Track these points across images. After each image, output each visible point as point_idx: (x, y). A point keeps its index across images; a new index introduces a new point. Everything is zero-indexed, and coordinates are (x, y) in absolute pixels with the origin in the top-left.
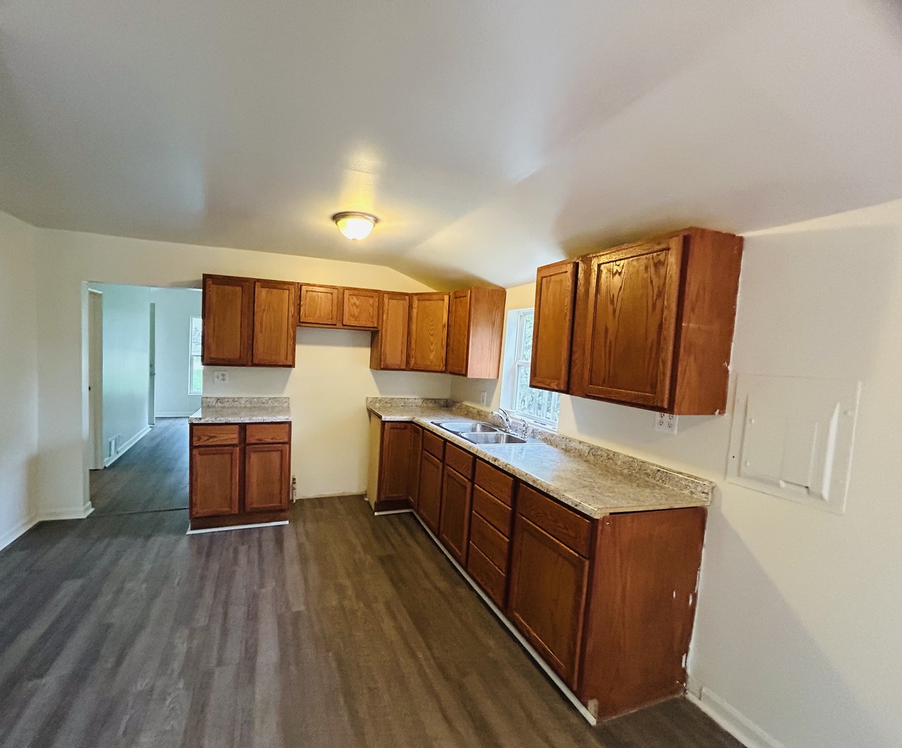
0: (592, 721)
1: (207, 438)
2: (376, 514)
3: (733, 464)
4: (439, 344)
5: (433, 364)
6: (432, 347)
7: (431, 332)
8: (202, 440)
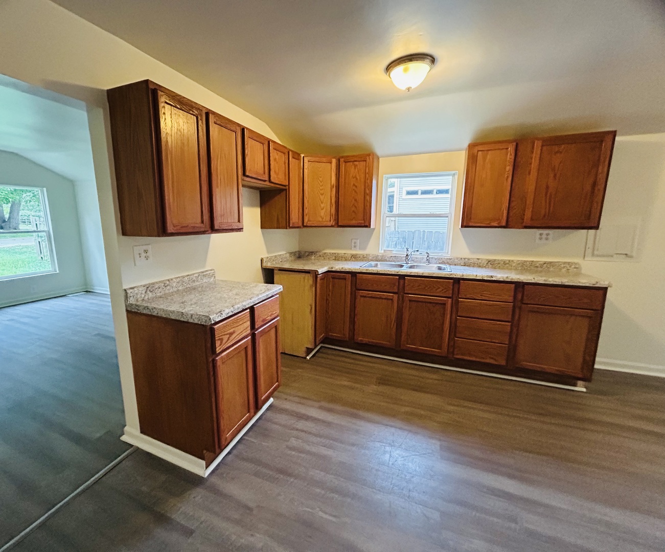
0: (584, 390)
1: (228, 336)
2: (308, 358)
3: (589, 251)
4: (329, 203)
5: (324, 220)
6: (322, 205)
7: (321, 192)
8: (224, 342)
